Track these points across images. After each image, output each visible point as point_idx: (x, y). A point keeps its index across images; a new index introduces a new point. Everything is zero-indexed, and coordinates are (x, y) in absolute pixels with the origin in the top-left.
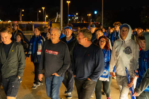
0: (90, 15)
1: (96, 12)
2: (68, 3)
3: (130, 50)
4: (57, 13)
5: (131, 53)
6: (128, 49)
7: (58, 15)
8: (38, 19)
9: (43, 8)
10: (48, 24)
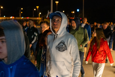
0: (74, 12)
1: (78, 10)
2: (56, 3)
3: (64, 46)
4: (48, 11)
5: (66, 49)
6: (61, 44)
7: (48, 12)
8: (33, 16)
9: (38, 7)
10: (41, 19)
